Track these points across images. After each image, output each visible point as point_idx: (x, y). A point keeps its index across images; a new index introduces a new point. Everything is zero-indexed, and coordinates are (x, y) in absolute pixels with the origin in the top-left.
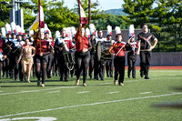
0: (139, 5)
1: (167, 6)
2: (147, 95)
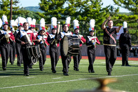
0: (53, 4)
1: (76, 6)
2: (58, 80)
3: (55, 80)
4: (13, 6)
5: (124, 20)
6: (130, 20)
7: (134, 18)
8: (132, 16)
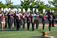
0: (26, 4)
1: (34, 4)
2: (28, 32)
3: (27, 32)
4: (11, 5)
5: (53, 10)
6: (55, 10)
7: (56, 9)
8: (56, 8)
